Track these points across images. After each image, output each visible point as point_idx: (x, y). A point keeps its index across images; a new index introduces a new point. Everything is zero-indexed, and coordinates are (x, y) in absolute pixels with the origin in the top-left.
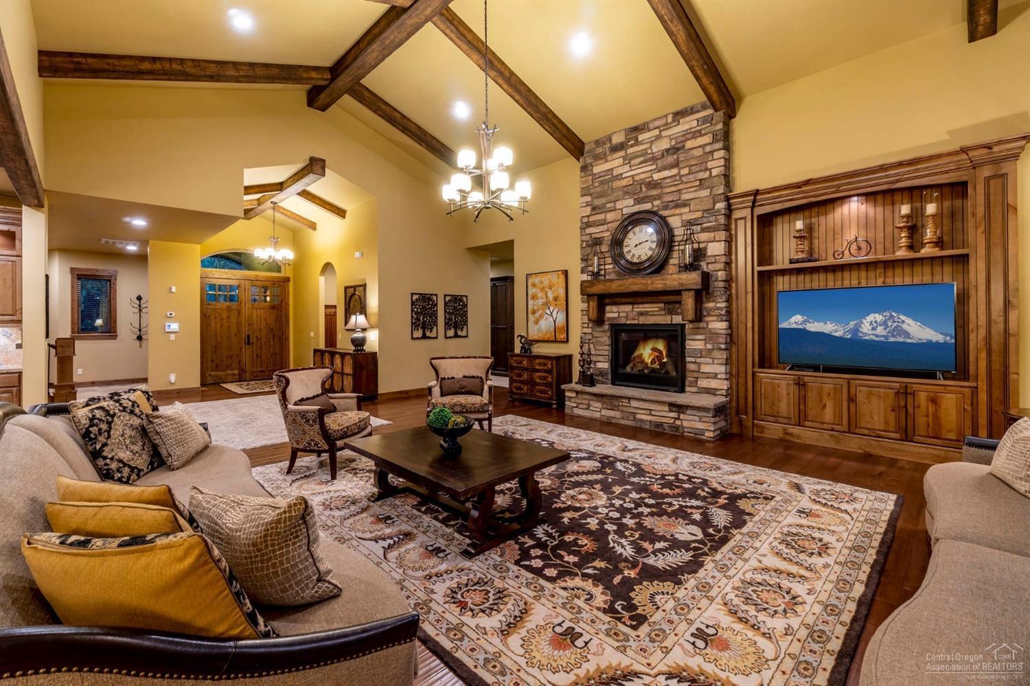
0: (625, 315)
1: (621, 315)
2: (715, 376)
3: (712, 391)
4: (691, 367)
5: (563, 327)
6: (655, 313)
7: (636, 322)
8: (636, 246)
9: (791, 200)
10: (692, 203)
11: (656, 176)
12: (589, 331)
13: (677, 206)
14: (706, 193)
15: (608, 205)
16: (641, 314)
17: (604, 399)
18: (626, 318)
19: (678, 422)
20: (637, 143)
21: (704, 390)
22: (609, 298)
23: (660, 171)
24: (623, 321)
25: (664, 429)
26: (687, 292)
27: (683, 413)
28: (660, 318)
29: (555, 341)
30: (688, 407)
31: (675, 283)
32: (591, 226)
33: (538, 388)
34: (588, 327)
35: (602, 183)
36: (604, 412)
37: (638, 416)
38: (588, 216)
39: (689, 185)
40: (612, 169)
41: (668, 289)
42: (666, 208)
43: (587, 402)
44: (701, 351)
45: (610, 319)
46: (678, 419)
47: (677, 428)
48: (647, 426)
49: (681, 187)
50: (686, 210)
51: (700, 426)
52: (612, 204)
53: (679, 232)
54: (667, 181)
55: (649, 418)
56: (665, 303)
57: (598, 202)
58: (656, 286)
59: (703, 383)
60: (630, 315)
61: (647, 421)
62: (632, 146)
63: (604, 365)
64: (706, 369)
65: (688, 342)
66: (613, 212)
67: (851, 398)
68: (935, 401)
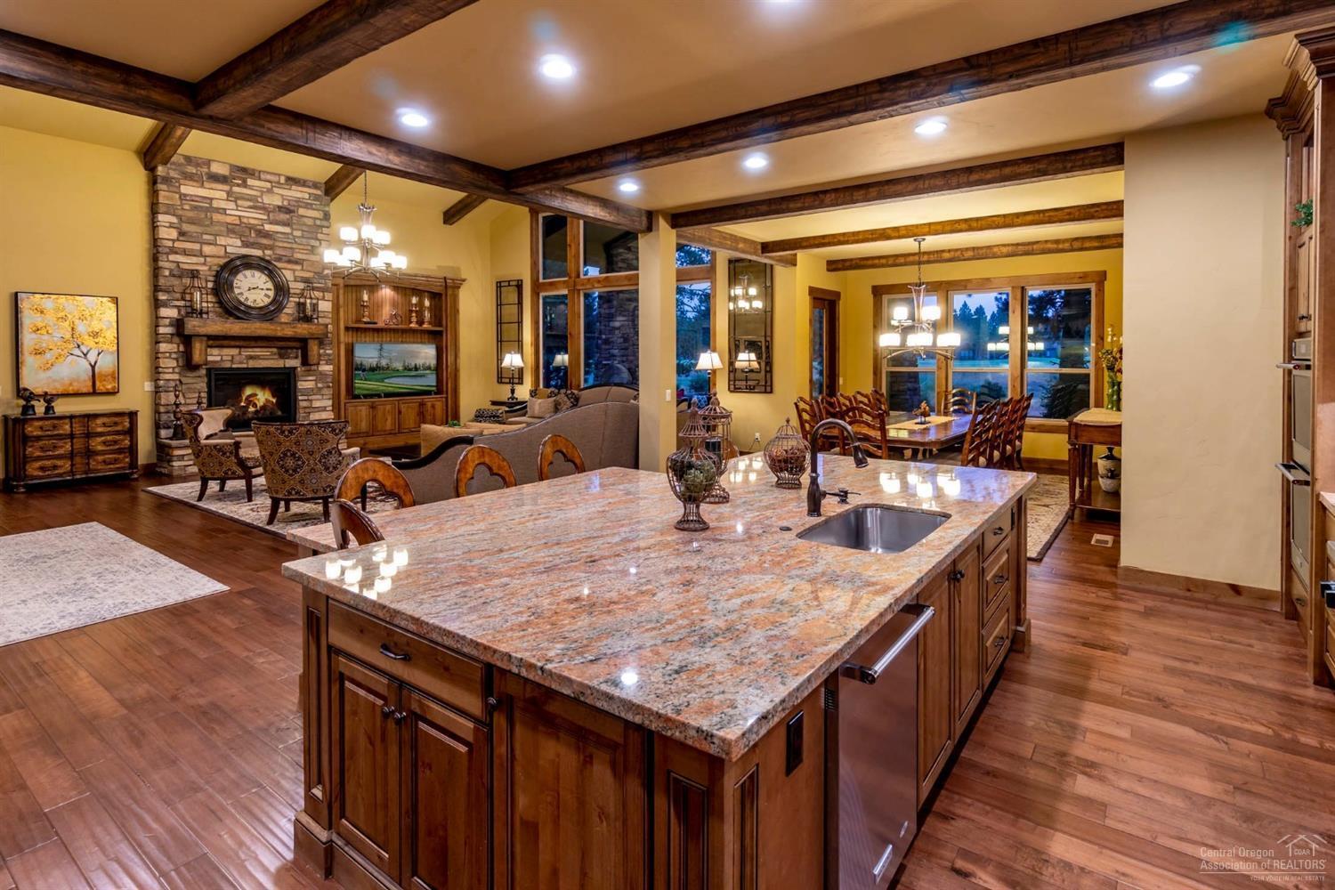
0: (230, 358)
1: (225, 358)
2: (324, 409)
4: (302, 404)
6: (267, 357)
7: (245, 366)
8: (249, 289)
10: (305, 263)
11: (267, 227)
12: (175, 377)
13: (289, 262)
15: (205, 237)
16: (251, 357)
18: (232, 361)
20: (245, 185)
22: (214, 340)
23: (271, 223)
24: (228, 365)
26: (313, 340)
28: (272, 361)
29: (95, 393)
32: (176, 253)
34: (173, 373)
35: (195, 208)
38: (173, 241)
40: (211, 199)
42: (279, 260)
44: (312, 389)
45: (208, 363)
49: (294, 246)
50: (299, 267)
52: (211, 237)
53: (293, 285)
54: (280, 236)
57: (186, 227)
60: (237, 358)
62: (238, 185)
64: (316, 404)
65: (299, 383)
66: (212, 247)
67: (400, 412)
68: (433, 406)
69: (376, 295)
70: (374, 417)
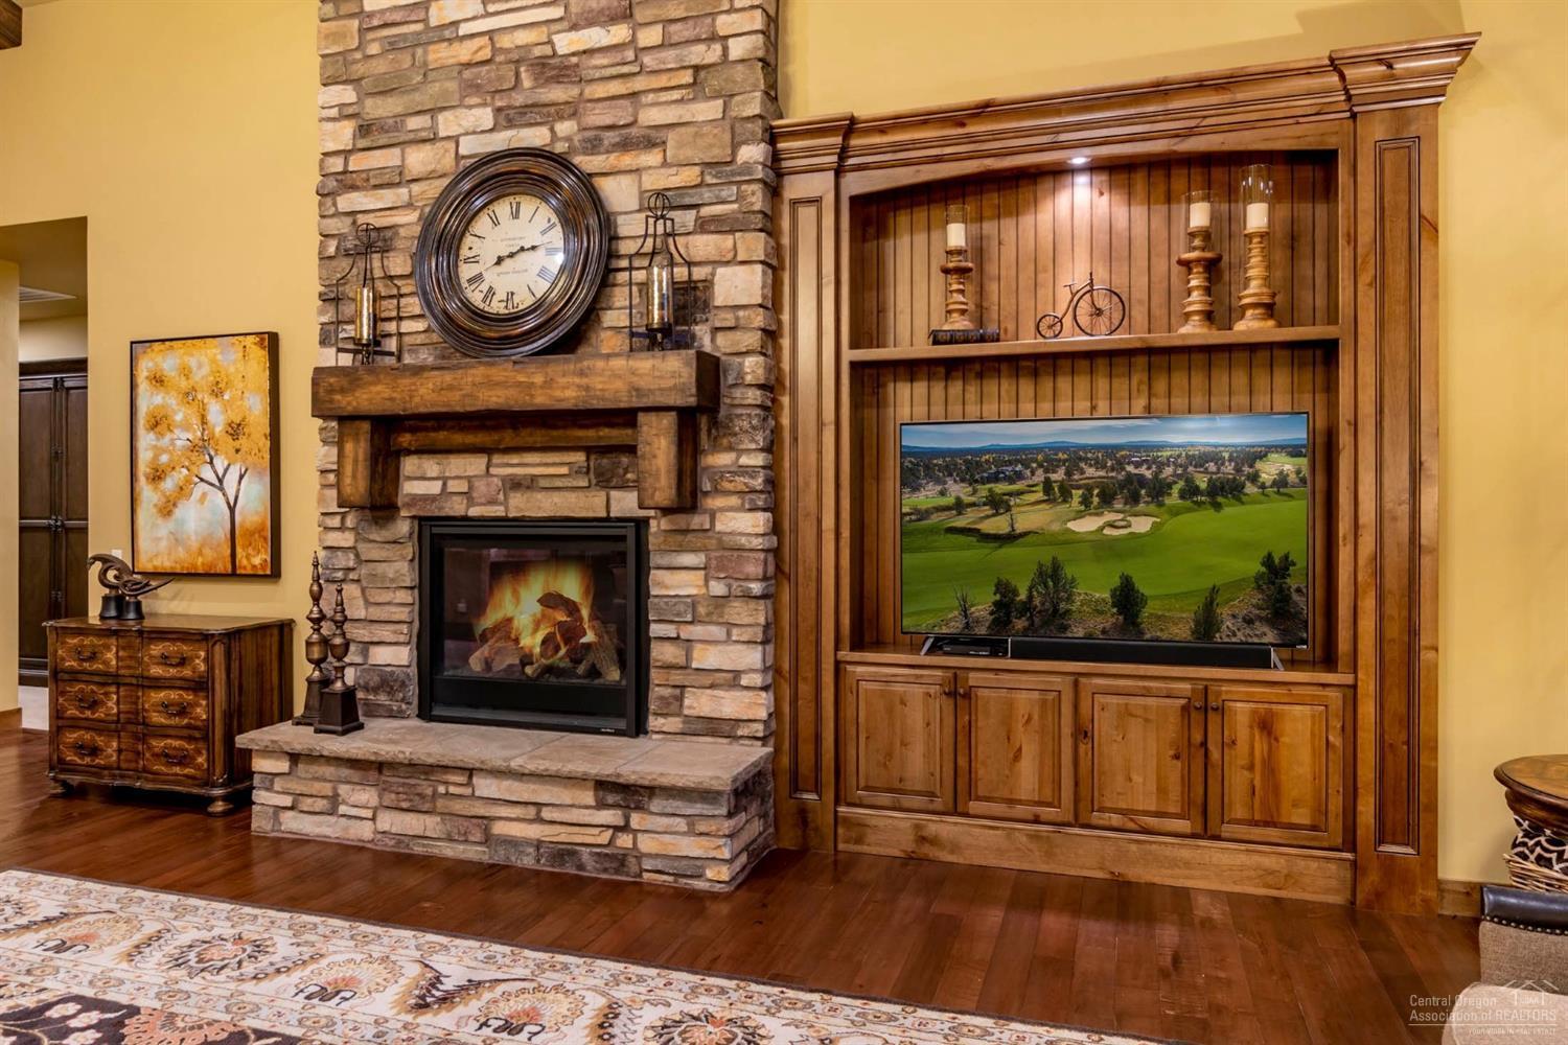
0: (463, 487)
1: (453, 486)
2: (732, 679)
3: (726, 728)
4: (661, 653)
5: (260, 530)
6: (558, 483)
7: (498, 511)
8: (500, 260)
9: (938, 159)
10: (672, 137)
11: (566, 43)
12: (346, 539)
13: (625, 146)
14: (708, 110)
15: (414, 123)
16: (515, 484)
17: (388, 777)
18: (468, 496)
19: (624, 841)
21: (699, 726)
22: (413, 430)
23: (574, 27)
24: (457, 507)
25: (581, 867)
26: (652, 417)
27: (639, 808)
28: (572, 497)
29: (234, 575)
30: (652, 790)
31: (619, 385)
32: (354, 188)
33: (158, 744)
34: (342, 528)
35: (392, 46)
36: (390, 822)
37: (499, 828)
38: (346, 154)
39: (663, 81)
41: (596, 404)
42: (593, 146)
43: (327, 789)
44: (694, 602)
45: (415, 499)
46: (625, 828)
47: (620, 860)
48: (528, 861)
49: (639, 84)
50: (652, 158)
51: (690, 847)
52: (424, 121)
53: (632, 227)
54: (599, 60)
55: (533, 832)
56: (589, 450)
57: (378, 108)
58: (558, 394)
59: (700, 703)
60: (481, 487)
61: (527, 842)
63: (396, 656)
64: (707, 658)
65: (655, 575)
66: (428, 147)
67: (1082, 733)
68: (1266, 725)
69: (1027, 220)
70: (963, 738)
